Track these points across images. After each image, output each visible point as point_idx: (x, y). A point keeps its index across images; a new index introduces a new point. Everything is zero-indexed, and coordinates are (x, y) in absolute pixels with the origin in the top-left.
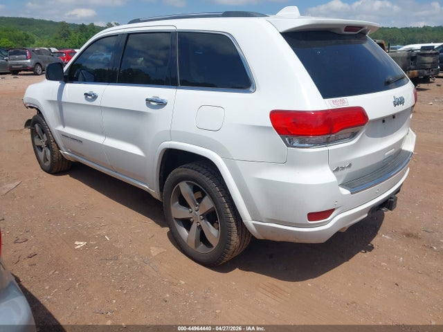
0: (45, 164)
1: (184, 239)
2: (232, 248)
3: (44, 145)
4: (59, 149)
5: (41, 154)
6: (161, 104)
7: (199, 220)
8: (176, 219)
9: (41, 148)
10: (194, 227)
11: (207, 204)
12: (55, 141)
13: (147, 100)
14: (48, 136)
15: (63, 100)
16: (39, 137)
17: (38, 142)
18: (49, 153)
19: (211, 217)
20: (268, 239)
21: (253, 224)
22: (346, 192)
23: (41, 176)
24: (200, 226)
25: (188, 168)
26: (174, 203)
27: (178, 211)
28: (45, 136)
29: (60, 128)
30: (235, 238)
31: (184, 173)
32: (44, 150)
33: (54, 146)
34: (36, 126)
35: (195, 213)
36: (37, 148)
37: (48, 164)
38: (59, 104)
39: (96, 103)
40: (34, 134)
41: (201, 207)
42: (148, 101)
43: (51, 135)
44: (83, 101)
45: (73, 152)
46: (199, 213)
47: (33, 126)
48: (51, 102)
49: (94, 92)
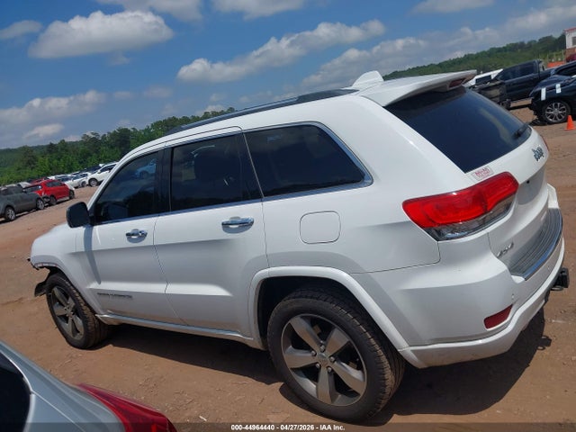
0: (76, 338)
1: (311, 393)
2: (388, 390)
3: (69, 312)
4: (94, 312)
5: (67, 327)
6: (245, 224)
7: (329, 364)
8: (293, 369)
9: (65, 318)
10: (324, 374)
11: (338, 339)
12: (87, 304)
13: (223, 224)
14: (75, 299)
15: (94, 248)
16: (61, 304)
17: (59, 311)
18: (79, 322)
19: (347, 355)
20: (434, 365)
21: (413, 351)
22: (519, 279)
23: (74, 355)
24: (333, 370)
25: (300, 297)
26: (286, 347)
27: (295, 358)
28: (71, 301)
29: (95, 285)
30: (389, 376)
31: (295, 306)
32: (70, 319)
33: (87, 311)
34: (55, 290)
35: (322, 355)
36: (59, 320)
37: (79, 337)
38: (89, 253)
39: (146, 242)
40: (52, 301)
41: (328, 346)
42: (226, 225)
43: (79, 298)
44: (126, 243)
45: (115, 312)
46: (327, 354)
47: (50, 290)
48: (76, 254)
49: (141, 229)
